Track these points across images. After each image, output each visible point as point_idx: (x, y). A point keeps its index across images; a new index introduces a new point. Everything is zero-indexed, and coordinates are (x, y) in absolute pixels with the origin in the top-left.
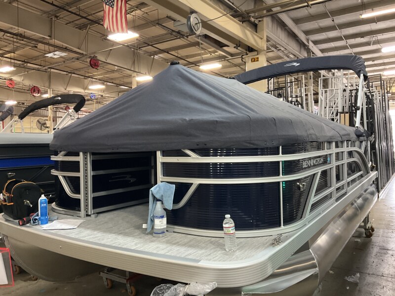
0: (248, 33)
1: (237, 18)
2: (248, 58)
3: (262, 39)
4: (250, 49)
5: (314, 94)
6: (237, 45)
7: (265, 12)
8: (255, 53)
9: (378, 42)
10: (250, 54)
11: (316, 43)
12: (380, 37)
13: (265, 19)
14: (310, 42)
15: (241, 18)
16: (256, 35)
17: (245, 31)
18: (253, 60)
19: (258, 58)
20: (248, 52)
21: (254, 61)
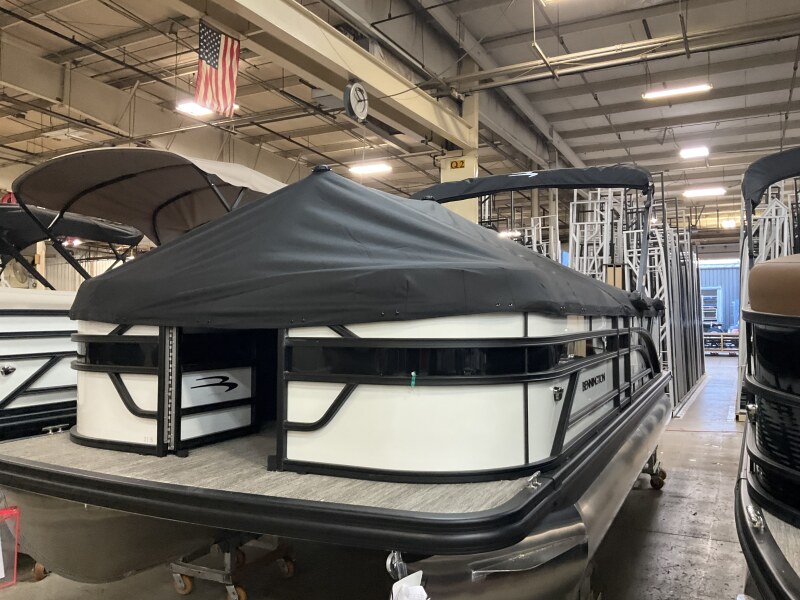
0: (447, 117)
1: (429, 91)
2: (445, 162)
3: (470, 128)
4: (449, 146)
5: (560, 227)
6: (426, 138)
7: (477, 83)
8: (459, 153)
9: (674, 139)
10: (450, 154)
11: (564, 135)
12: (677, 130)
13: (476, 95)
14: (555, 134)
15: (434, 91)
16: (460, 121)
17: (441, 114)
18: (454, 165)
19: (463, 162)
20: (445, 151)
21: (456, 167)
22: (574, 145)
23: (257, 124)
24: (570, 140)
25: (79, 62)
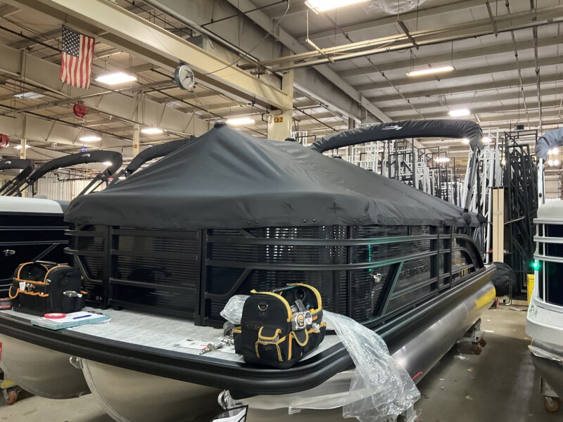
2: (270, 118)
3: (286, 95)
6: (252, 102)
7: (292, 63)
8: (279, 112)
10: (273, 113)
14: (363, 97)
16: (281, 92)
22: (381, 107)
23: (158, 90)
24: (377, 103)
25: (31, 48)
